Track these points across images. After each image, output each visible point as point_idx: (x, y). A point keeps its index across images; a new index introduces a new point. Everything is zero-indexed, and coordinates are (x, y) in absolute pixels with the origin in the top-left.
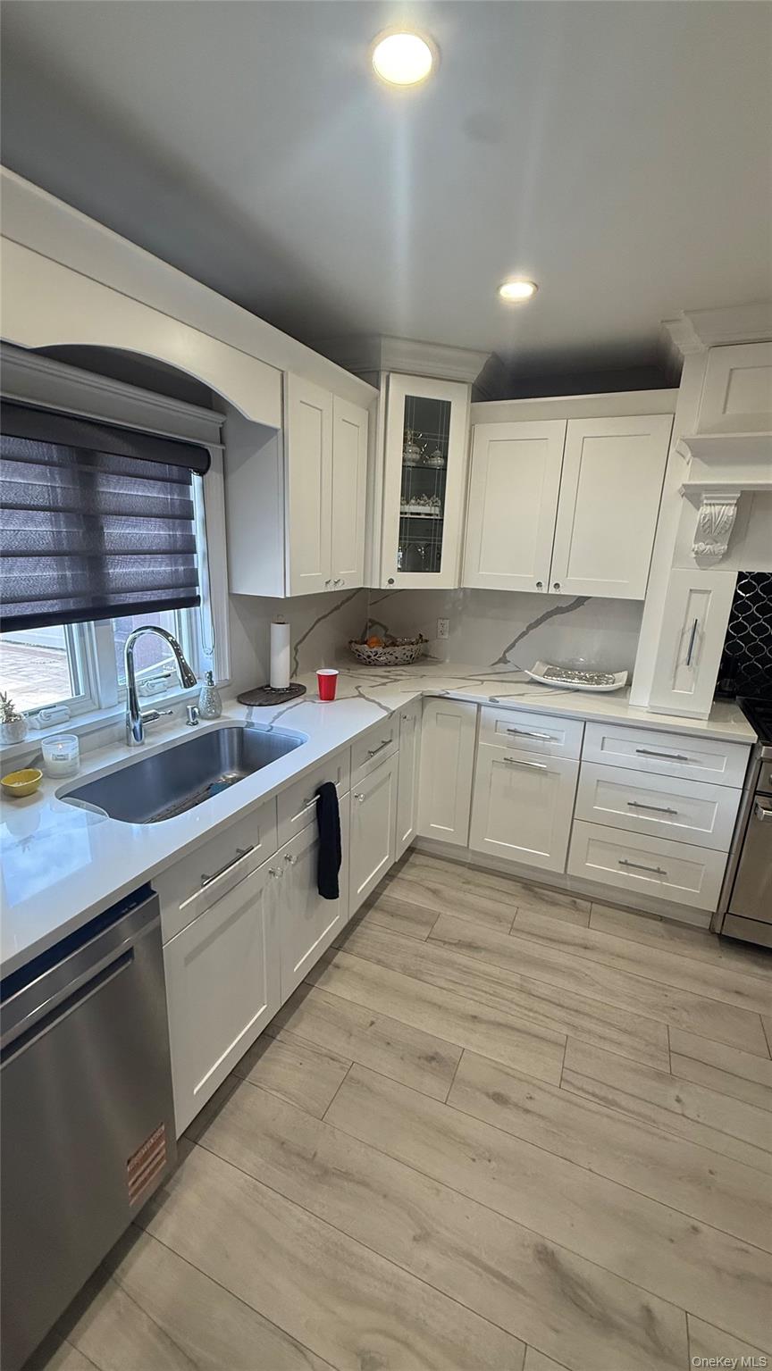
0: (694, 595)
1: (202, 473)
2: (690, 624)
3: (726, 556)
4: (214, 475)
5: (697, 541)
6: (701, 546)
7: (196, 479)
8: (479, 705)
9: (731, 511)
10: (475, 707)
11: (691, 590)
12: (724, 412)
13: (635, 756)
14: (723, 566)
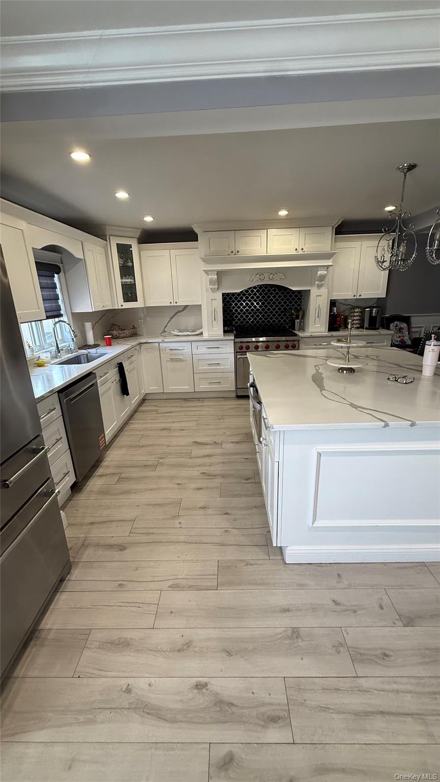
0: (213, 301)
1: (58, 273)
2: (213, 309)
3: (218, 289)
4: (62, 274)
5: (210, 285)
6: (211, 287)
7: (56, 275)
8: (159, 343)
9: (216, 277)
10: (157, 344)
11: (212, 300)
12: (210, 249)
13: (206, 350)
14: (218, 292)
